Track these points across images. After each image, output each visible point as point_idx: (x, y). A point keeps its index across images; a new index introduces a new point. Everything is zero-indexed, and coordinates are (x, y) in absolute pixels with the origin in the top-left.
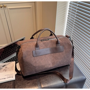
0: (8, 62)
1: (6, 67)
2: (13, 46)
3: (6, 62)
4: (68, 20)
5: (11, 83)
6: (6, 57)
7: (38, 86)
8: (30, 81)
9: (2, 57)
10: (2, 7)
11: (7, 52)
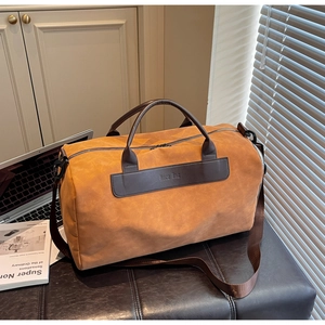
0: (27, 220)
1: (18, 239)
2: (48, 164)
3: (20, 220)
4: (255, 73)
5: (31, 294)
6: (18, 204)
7: (131, 310)
8: (103, 289)
9: (7, 202)
10: (14, 23)
11: (26, 187)
